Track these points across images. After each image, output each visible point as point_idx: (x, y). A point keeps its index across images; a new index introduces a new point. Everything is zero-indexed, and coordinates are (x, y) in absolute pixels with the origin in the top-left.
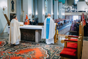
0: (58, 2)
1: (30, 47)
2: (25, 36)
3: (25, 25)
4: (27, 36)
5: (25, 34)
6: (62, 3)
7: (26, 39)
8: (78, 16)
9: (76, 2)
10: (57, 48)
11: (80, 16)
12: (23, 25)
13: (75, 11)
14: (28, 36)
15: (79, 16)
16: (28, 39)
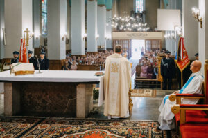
0: (96, 3)
1: (71, 132)
2: (40, 102)
3: (37, 71)
4: (44, 101)
5: (39, 98)
6: (105, 8)
7: (41, 110)
8: (144, 41)
9: (137, 7)
10: (144, 125)
11: (148, 39)
12: (32, 73)
13: (138, 30)
14: (50, 101)
15: (146, 40)
16: (49, 111)
